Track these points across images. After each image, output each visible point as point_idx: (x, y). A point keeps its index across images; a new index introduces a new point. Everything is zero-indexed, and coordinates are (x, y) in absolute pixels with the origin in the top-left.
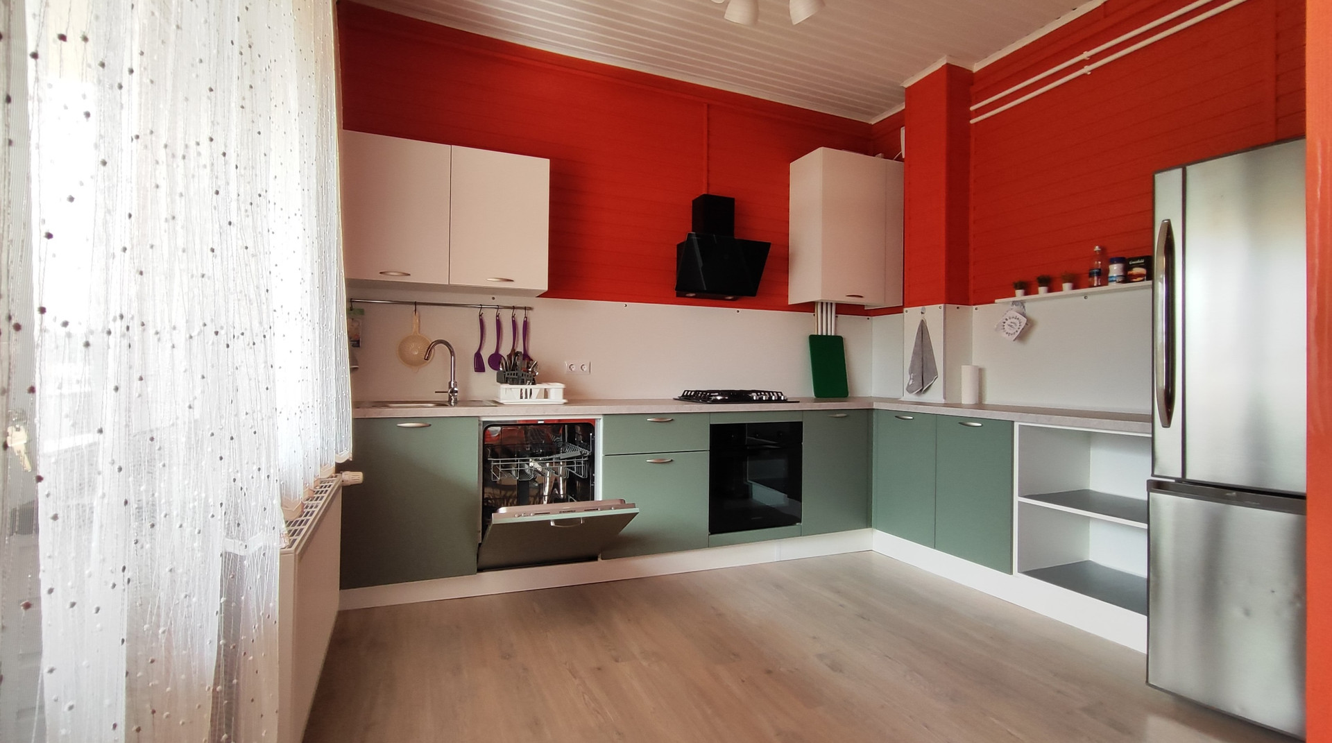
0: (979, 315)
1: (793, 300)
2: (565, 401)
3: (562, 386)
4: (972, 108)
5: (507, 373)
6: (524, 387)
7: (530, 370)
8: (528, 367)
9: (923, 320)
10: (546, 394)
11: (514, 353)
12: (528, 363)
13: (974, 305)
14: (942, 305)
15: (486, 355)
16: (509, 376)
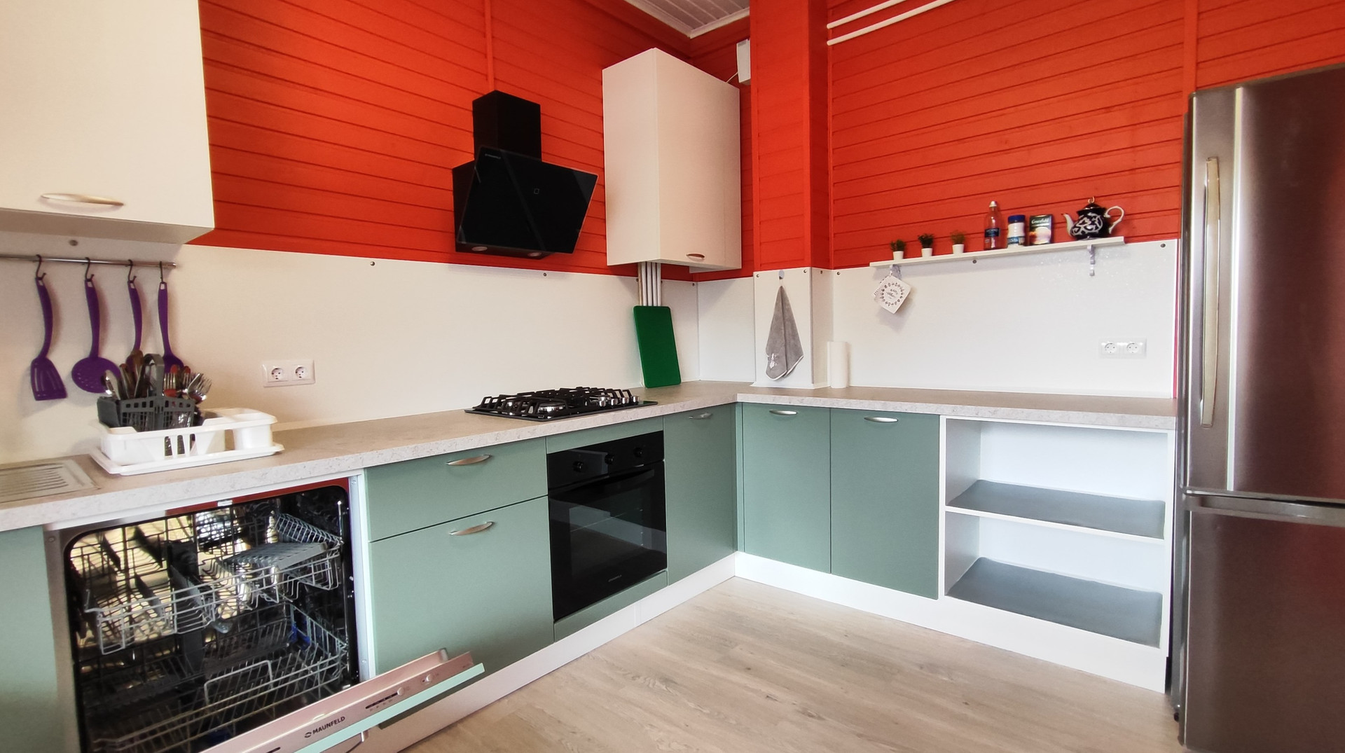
0: (843, 281)
1: (615, 257)
2: (279, 448)
3: (269, 419)
4: (829, 26)
5: (124, 403)
6: (173, 433)
7: (186, 391)
8: (181, 386)
9: (781, 287)
10: (230, 441)
11: (137, 359)
12: (179, 378)
13: (835, 268)
14: (808, 269)
15: (65, 360)
16: (132, 410)
